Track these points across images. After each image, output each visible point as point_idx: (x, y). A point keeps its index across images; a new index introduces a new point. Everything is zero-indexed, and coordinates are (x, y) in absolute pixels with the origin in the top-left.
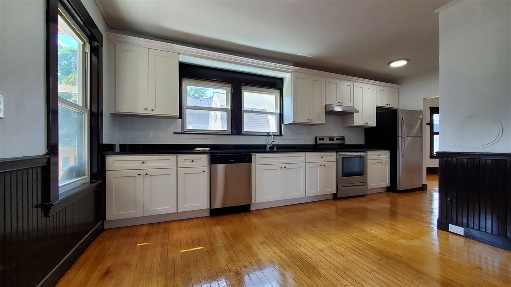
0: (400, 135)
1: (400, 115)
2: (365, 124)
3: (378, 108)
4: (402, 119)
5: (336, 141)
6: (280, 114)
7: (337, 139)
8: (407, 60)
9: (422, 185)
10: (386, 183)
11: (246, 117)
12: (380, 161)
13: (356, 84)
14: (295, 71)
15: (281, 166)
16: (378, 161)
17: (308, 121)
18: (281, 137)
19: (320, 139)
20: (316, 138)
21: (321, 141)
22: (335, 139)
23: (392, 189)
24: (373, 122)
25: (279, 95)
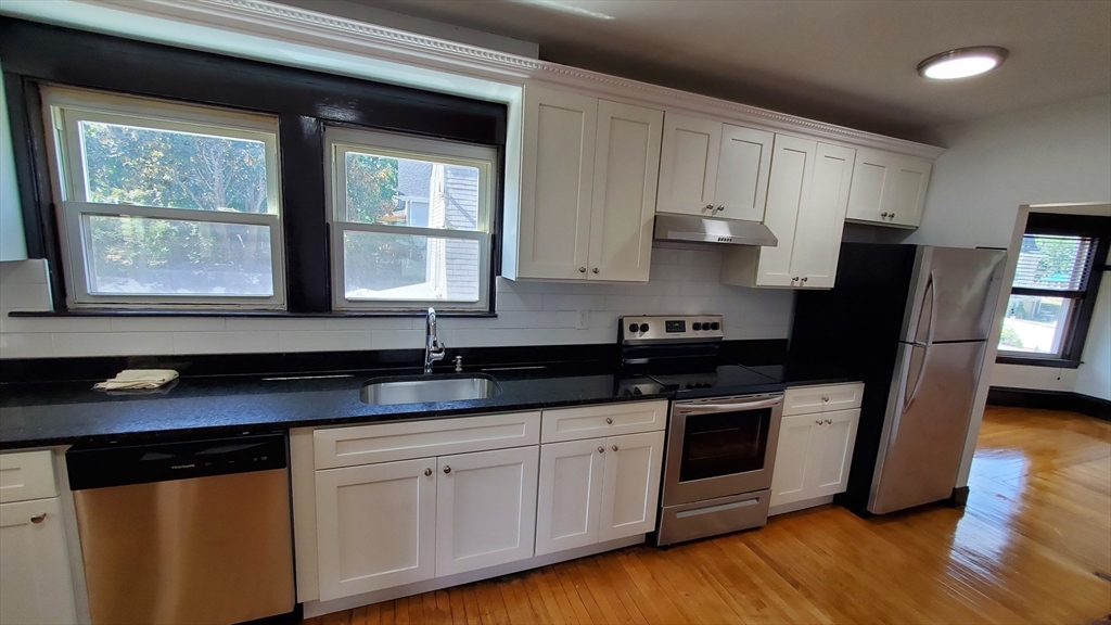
0: (911, 337)
1: (925, 268)
2: (797, 284)
3: (850, 226)
4: (930, 281)
5: (690, 334)
6: (494, 237)
7: (696, 327)
8: (1001, 52)
9: (954, 489)
10: (837, 482)
11: (351, 248)
12: (827, 416)
13: (784, 140)
14: (535, 78)
15: (430, 463)
16: (820, 417)
17: (580, 276)
18: (490, 322)
19: (634, 328)
20: (621, 322)
21: (638, 336)
22: (689, 326)
23: (854, 498)
24: (824, 277)
25: (490, 166)
